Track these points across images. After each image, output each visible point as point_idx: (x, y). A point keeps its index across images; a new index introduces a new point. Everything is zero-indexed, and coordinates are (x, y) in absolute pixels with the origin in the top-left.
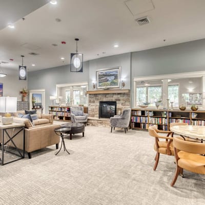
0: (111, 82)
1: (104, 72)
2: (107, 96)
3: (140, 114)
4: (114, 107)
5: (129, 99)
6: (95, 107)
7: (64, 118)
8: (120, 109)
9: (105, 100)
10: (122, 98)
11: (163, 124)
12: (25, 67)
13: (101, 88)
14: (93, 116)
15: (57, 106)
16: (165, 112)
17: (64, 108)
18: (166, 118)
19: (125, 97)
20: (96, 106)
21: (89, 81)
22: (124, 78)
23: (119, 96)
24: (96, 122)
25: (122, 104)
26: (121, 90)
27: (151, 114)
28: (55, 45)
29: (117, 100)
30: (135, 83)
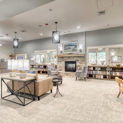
0: (73, 50)
1: (68, 43)
2: (70, 58)
3: (92, 69)
4: (74, 65)
5: (84, 60)
7: (41, 72)
8: (79, 66)
9: (68, 60)
10: (80, 59)
11: (107, 74)
13: (66, 53)
14: (61, 71)
15: (36, 64)
16: (108, 68)
17: (41, 66)
18: (109, 71)
19: (82, 59)
20: (63, 64)
21: (57, 49)
22: (81, 47)
23: (78, 58)
25: (80, 63)
26: (79, 54)
27: (100, 69)
29: (76, 60)
30: (88, 50)
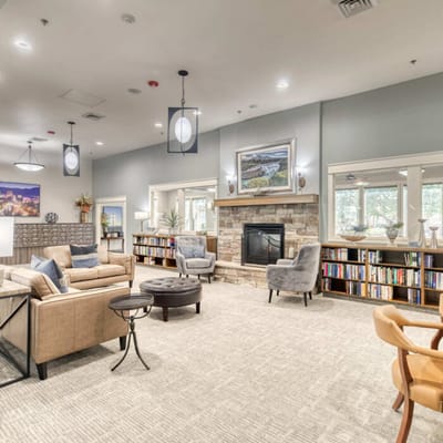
0: (272, 178)
1: (254, 154)
2: (261, 211)
3: (344, 256)
4: (277, 237)
5: (316, 219)
6: (232, 237)
7: (164, 262)
8: (294, 244)
9: (256, 220)
10: (297, 216)
11: (409, 284)
12: (77, 147)
13: (247, 192)
14: (230, 260)
15: (150, 233)
16: (414, 255)
17: (165, 239)
18: (416, 270)
19: (306, 215)
20: (237, 234)
21: (219, 175)
22: (302, 166)
23: (291, 211)
24: (235, 272)
25: (299, 231)
26: (295, 196)
27: (376, 258)
28: (134, 91)
29: (285, 220)
30: (330, 178)
